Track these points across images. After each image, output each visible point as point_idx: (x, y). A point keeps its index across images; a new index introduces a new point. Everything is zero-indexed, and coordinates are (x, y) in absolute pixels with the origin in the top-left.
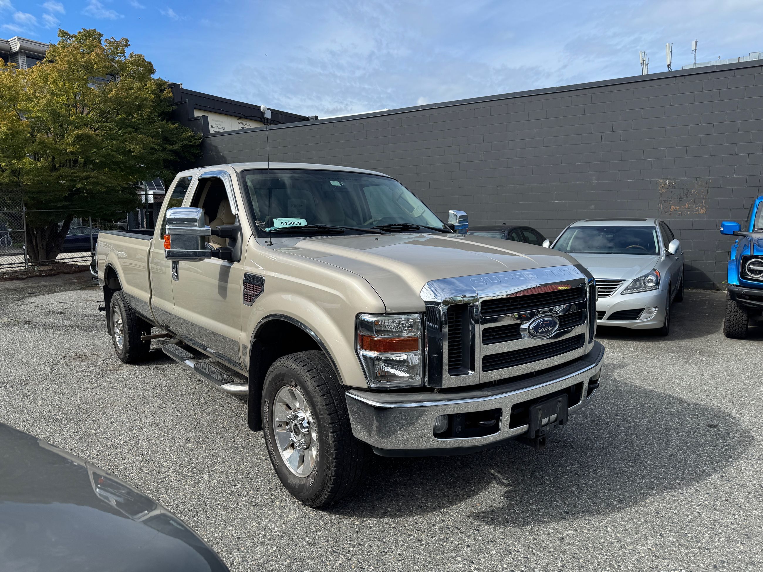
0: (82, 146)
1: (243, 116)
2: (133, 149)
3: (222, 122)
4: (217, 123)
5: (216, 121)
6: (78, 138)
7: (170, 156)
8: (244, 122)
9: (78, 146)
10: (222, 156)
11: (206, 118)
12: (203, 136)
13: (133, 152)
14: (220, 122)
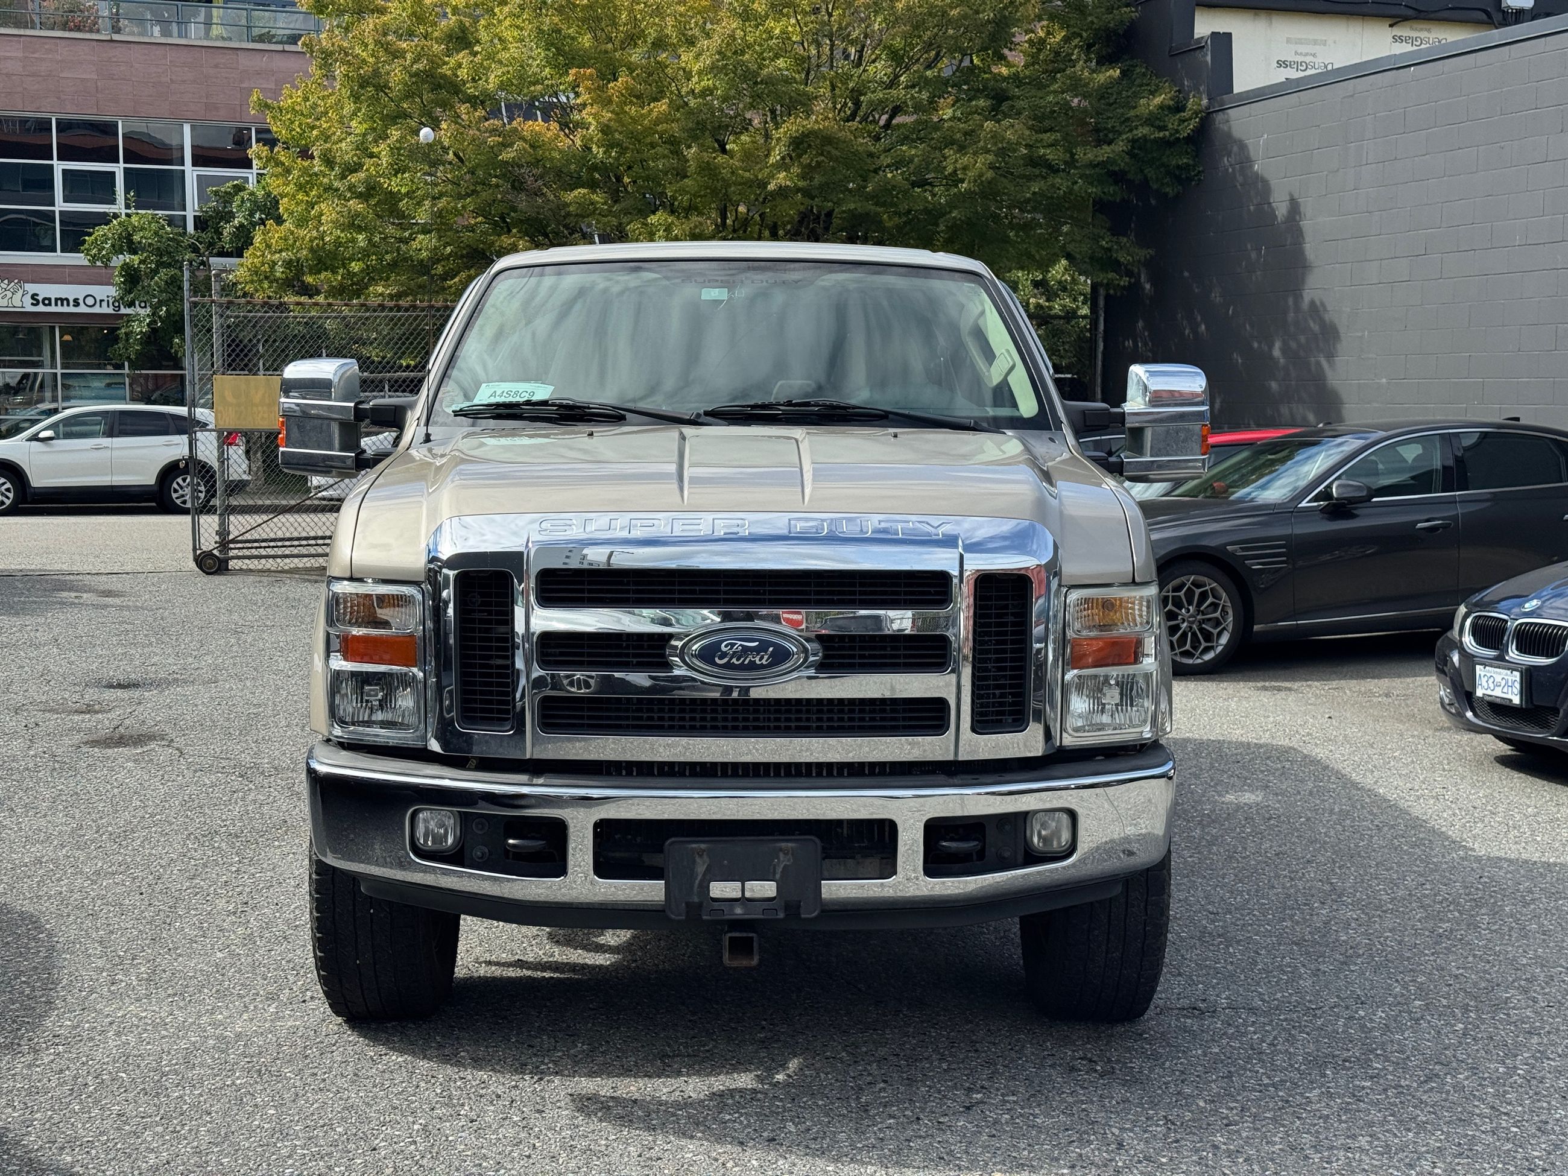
0: (807, 172)
1: (1410, 12)
2: (965, 168)
3: (1324, 43)
4: (1302, 49)
5: (1299, 42)
6: (799, 144)
7: (1091, 184)
8: (1414, 34)
9: (796, 170)
10: (1257, 174)
11: (1223, 42)
12: (1208, 108)
13: (962, 181)
14: (1315, 42)
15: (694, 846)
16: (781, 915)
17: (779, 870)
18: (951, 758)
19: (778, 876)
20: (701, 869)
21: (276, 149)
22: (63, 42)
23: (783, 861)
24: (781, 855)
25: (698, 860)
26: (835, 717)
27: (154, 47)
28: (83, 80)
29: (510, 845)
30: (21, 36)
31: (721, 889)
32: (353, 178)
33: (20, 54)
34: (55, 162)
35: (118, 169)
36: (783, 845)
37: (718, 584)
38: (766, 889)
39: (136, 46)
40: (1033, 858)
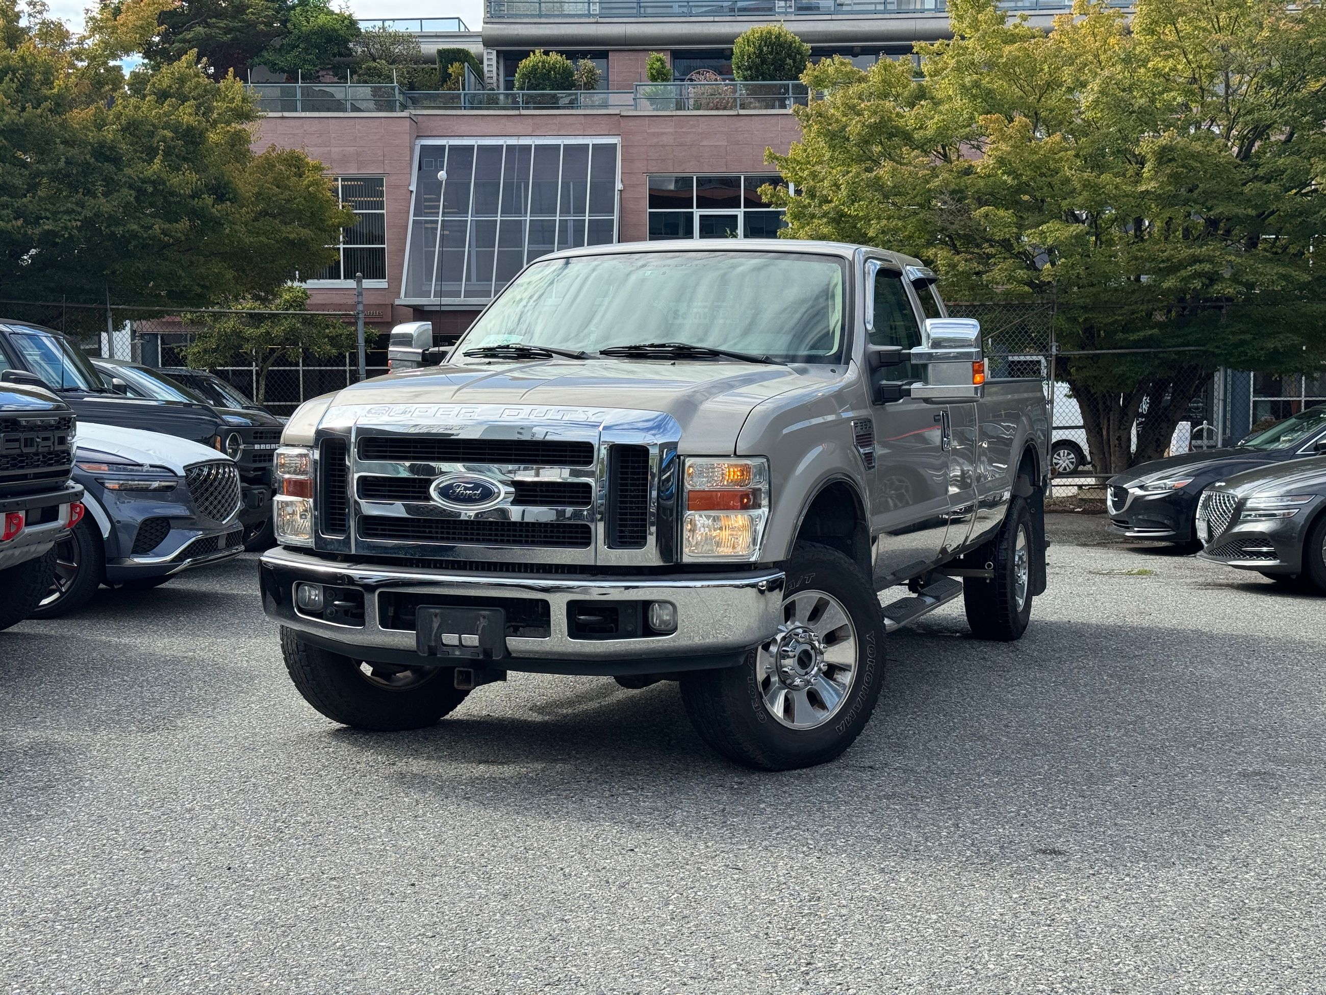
15: (433, 610)
16: (481, 657)
17: (480, 628)
18: (593, 563)
19: (479, 632)
20: (436, 625)
21: (778, 188)
22: (703, 119)
23: (483, 623)
24: (482, 619)
25: (434, 619)
26: (524, 534)
27: (770, 118)
28: (716, 146)
29: (336, 605)
30: (673, 116)
31: (450, 639)
32: (825, 207)
33: (671, 130)
34: (695, 210)
35: (740, 213)
36: (483, 612)
37: (458, 448)
38: (472, 640)
39: (756, 118)
40: (649, 631)
